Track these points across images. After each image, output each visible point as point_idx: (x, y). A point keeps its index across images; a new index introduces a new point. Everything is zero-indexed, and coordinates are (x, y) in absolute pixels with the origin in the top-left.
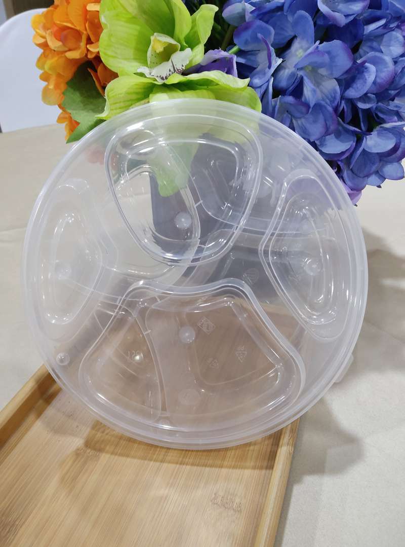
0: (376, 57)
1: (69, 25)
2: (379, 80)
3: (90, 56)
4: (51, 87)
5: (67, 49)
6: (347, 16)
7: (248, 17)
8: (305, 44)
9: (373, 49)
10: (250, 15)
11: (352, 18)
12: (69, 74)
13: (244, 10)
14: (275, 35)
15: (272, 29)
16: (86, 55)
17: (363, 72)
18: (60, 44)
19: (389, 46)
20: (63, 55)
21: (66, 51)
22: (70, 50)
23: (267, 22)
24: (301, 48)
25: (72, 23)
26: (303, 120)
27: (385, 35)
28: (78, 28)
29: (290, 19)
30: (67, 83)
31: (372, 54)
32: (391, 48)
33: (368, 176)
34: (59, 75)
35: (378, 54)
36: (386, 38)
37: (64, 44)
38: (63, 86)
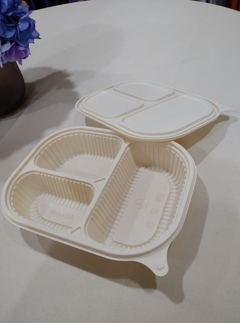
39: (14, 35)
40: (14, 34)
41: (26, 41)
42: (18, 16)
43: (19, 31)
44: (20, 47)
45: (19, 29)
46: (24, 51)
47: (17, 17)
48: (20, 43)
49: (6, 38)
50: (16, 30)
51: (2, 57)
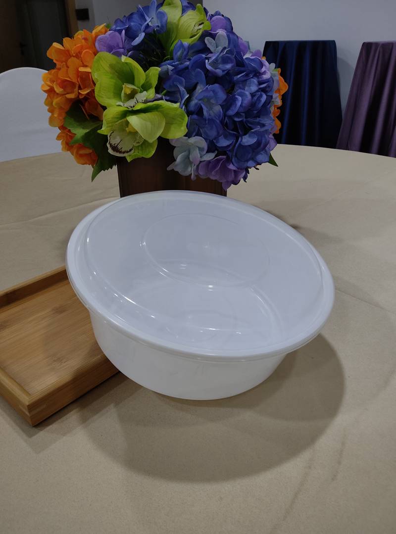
0: (241, 92)
1: (68, 79)
2: (244, 105)
3: (81, 97)
4: (56, 116)
5: (66, 93)
6: (223, 71)
7: (170, 73)
8: (202, 86)
9: (240, 88)
10: (172, 72)
11: (226, 72)
12: (67, 107)
13: (168, 69)
14: (185, 82)
15: (183, 79)
16: (78, 96)
17: (235, 101)
18: (62, 90)
19: (250, 86)
20: (64, 96)
21: (66, 94)
22: (68, 93)
23: (180, 76)
24: (201, 89)
25: (70, 78)
26: (205, 129)
27: (248, 81)
28: (74, 81)
29: (193, 73)
30: (66, 113)
31: (239, 91)
32: (251, 87)
33: (247, 161)
34: (61, 108)
35: (242, 91)
36: (248, 82)
37: (64, 90)
38: (64, 115)
39: (229, 146)
40: (229, 144)
41: (245, 161)
42: (250, 125)
43: (240, 144)
44: (231, 164)
45: (241, 141)
46: (234, 170)
47: (248, 126)
48: (233, 160)
49: (216, 144)
50: (235, 141)
51: (200, 166)
